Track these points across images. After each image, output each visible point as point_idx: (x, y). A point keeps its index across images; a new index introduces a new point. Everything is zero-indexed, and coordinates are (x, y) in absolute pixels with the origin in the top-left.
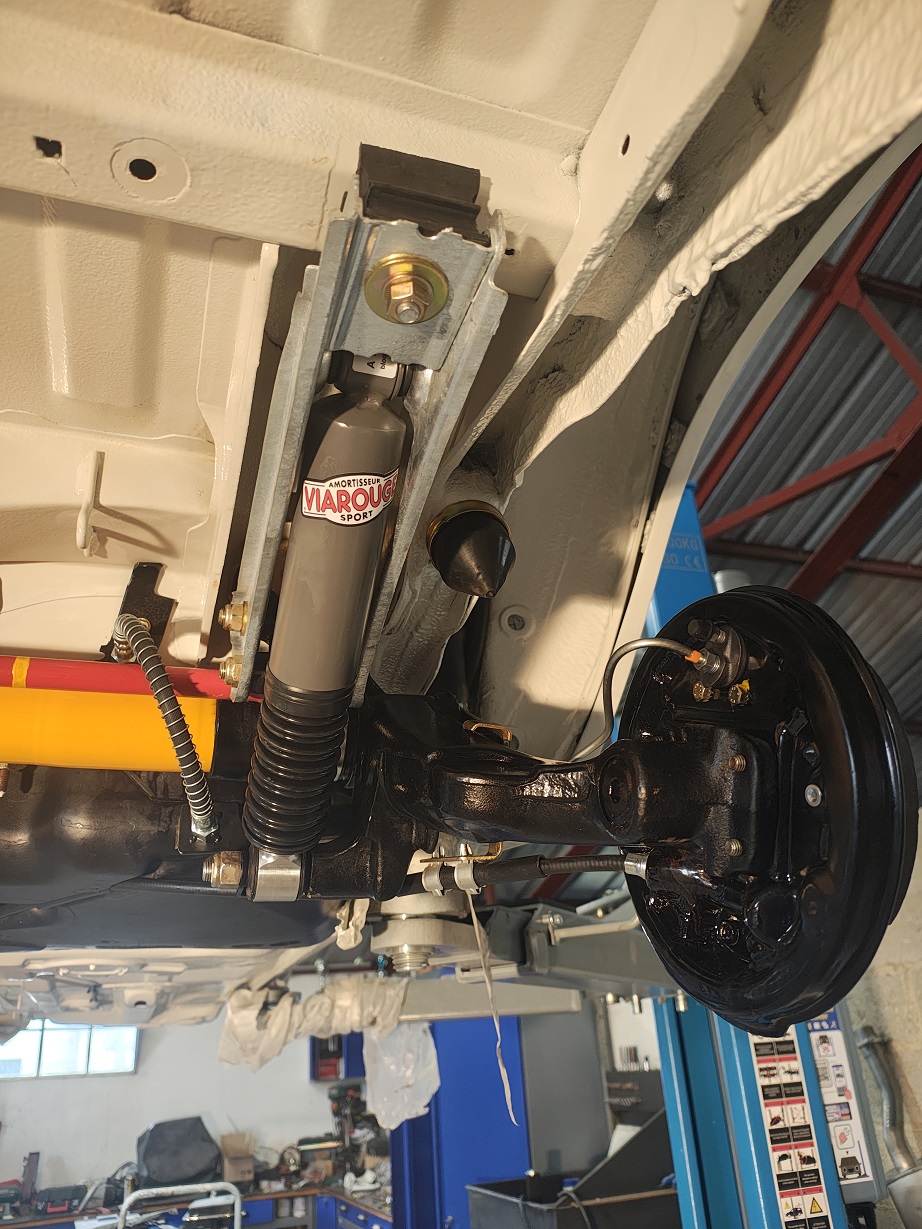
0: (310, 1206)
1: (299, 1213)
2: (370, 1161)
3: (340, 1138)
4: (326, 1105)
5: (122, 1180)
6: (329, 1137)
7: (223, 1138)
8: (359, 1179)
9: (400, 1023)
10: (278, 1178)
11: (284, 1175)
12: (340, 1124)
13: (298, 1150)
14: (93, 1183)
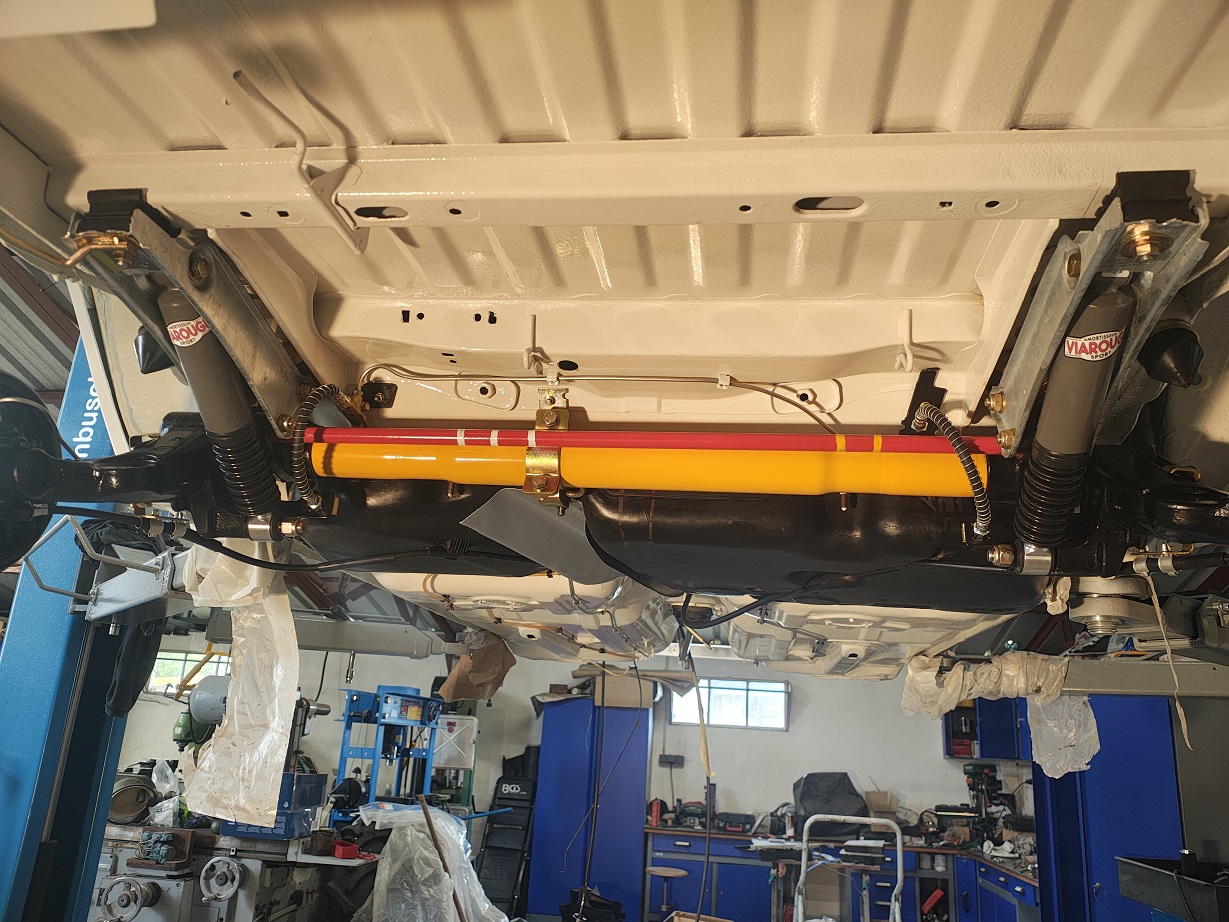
0: (950, 864)
1: (939, 869)
2: (1007, 834)
3: (977, 810)
4: (962, 780)
5: (783, 816)
6: (964, 808)
7: (867, 793)
8: (997, 848)
9: (1062, 694)
10: (919, 836)
11: (924, 834)
12: (975, 797)
13: (936, 815)
14: (759, 815)
